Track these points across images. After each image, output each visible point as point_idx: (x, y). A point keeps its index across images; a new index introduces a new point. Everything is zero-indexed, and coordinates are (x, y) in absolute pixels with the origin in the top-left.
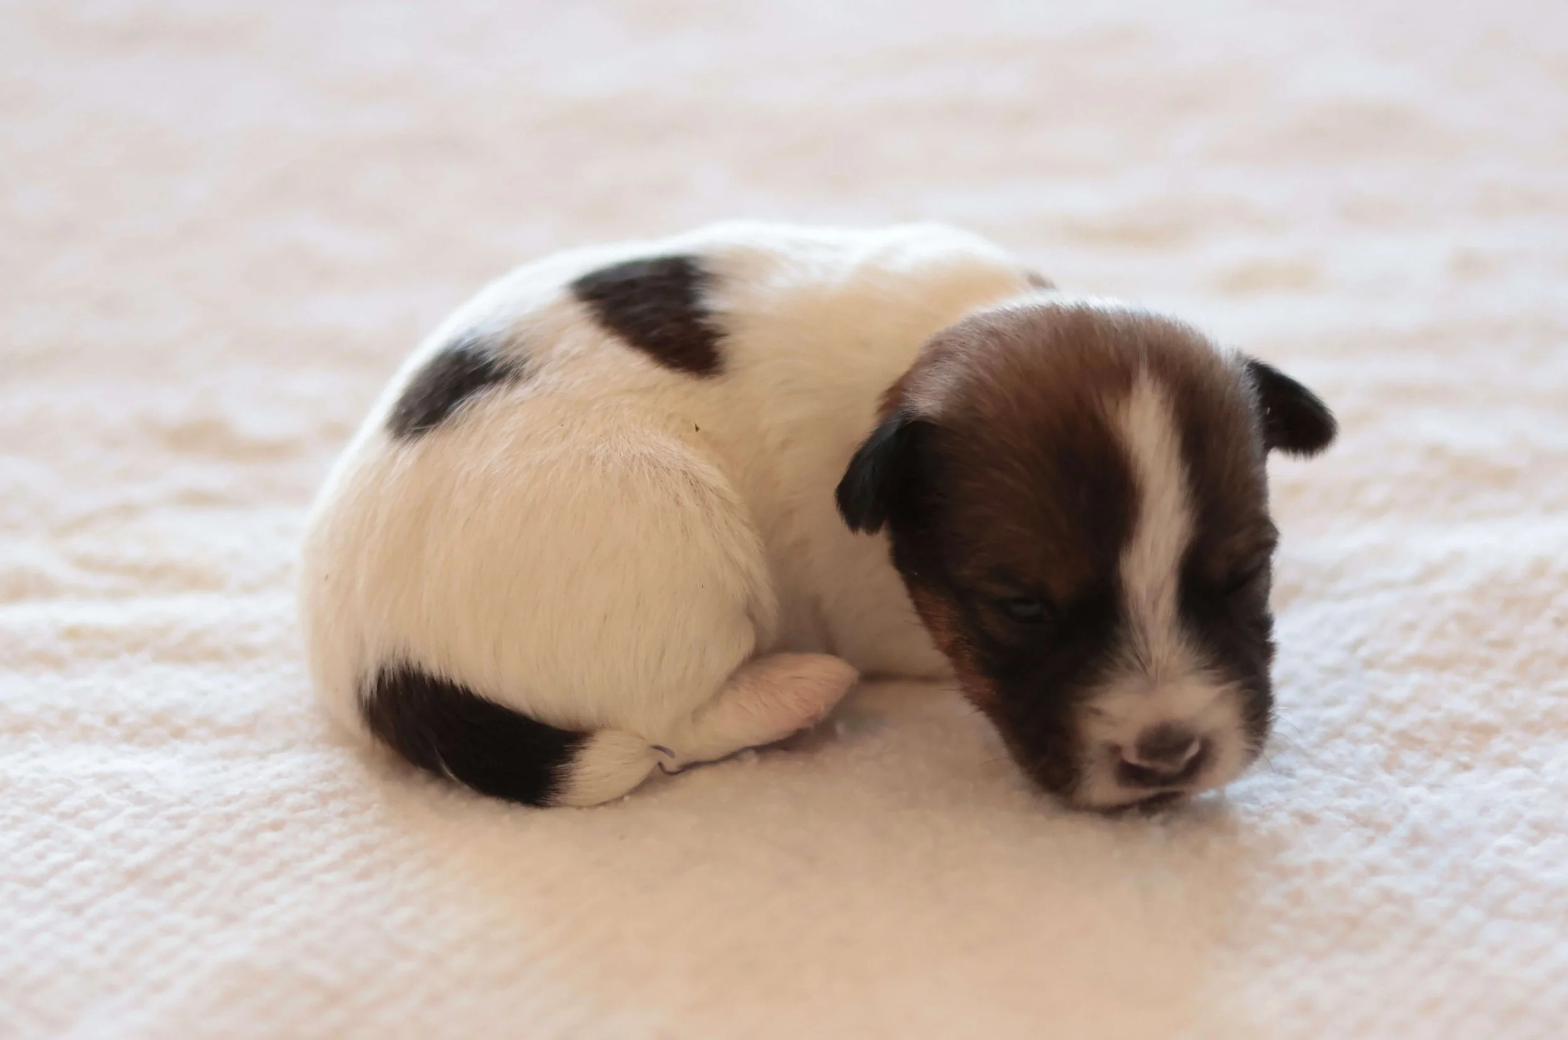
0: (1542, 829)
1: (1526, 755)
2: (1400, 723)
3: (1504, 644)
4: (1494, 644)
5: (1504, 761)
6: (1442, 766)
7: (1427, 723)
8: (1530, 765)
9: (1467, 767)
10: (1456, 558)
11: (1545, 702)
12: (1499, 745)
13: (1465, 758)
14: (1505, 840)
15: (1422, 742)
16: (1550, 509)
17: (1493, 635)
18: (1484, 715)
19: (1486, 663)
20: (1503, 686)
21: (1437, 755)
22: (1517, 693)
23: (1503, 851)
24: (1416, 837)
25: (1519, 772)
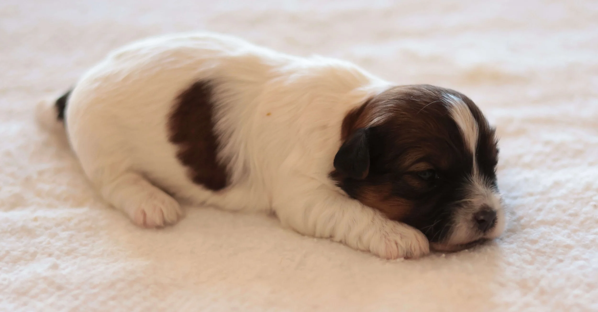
0: (591, 286)
1: (584, 256)
2: (536, 247)
3: (575, 215)
4: (571, 215)
5: (576, 258)
6: (552, 261)
7: (547, 245)
8: (586, 260)
9: (561, 261)
10: (557, 184)
11: (591, 237)
12: (574, 252)
13: (561, 257)
14: (577, 292)
15: (544, 253)
16: (591, 164)
17: (571, 212)
18: (569, 242)
19: (568, 222)
20: (575, 231)
21: (551, 257)
22: (581, 234)
23: (576, 296)
24: (542, 292)
25: (581, 263)
